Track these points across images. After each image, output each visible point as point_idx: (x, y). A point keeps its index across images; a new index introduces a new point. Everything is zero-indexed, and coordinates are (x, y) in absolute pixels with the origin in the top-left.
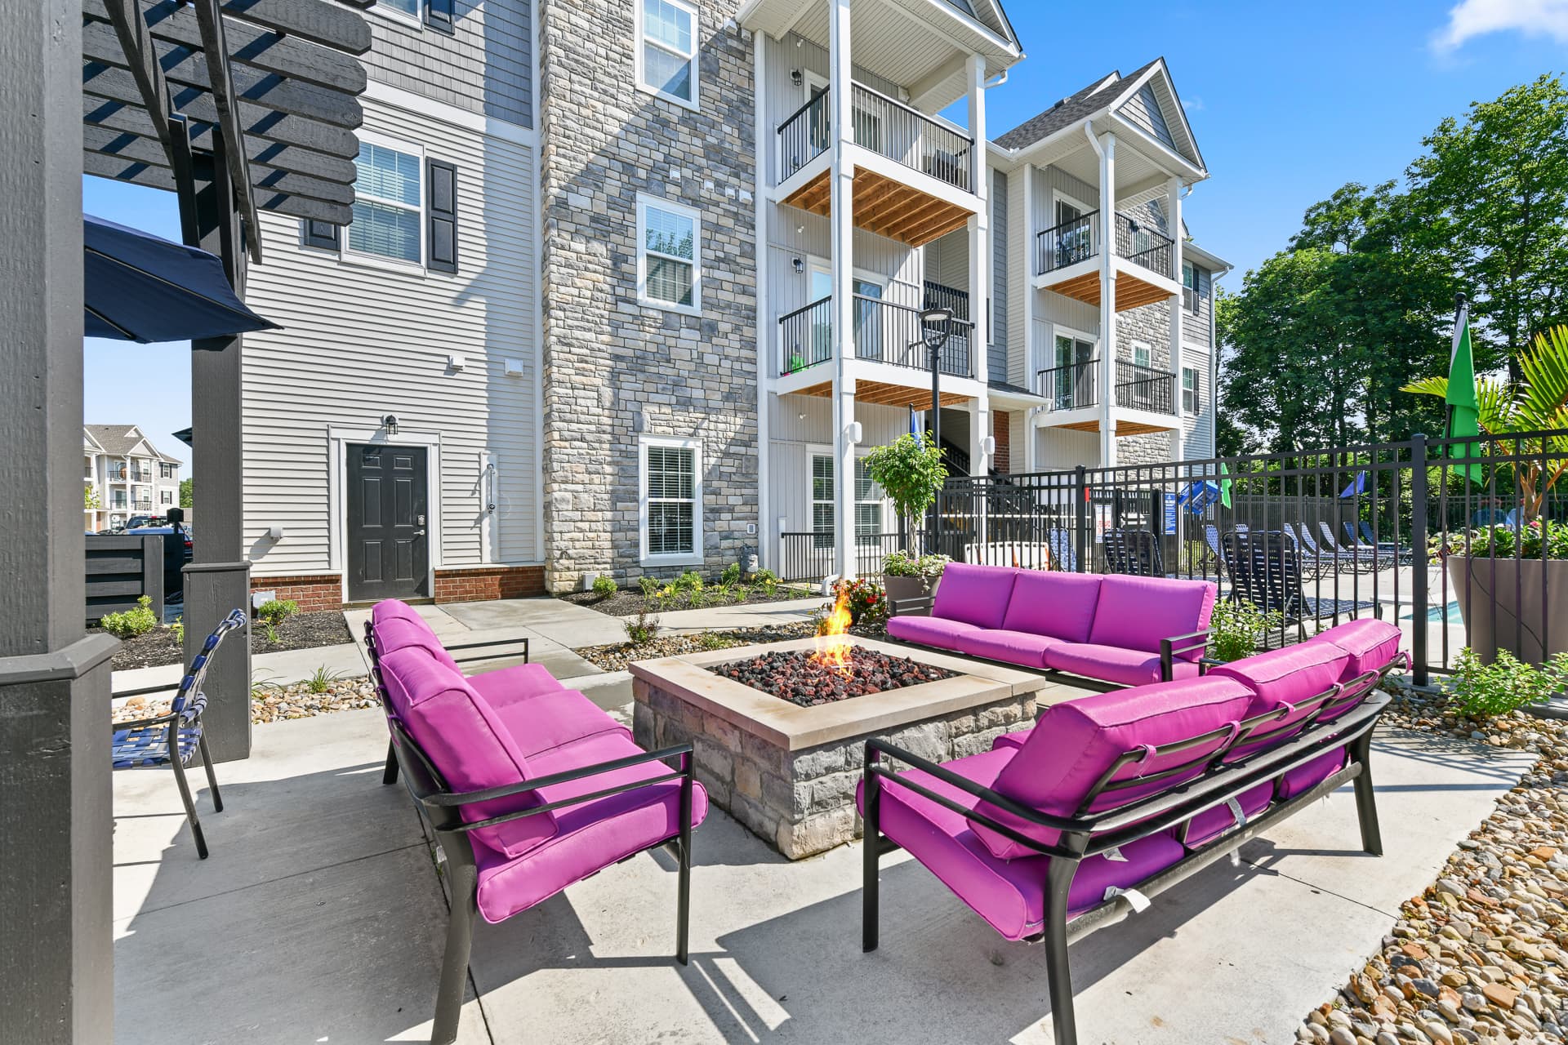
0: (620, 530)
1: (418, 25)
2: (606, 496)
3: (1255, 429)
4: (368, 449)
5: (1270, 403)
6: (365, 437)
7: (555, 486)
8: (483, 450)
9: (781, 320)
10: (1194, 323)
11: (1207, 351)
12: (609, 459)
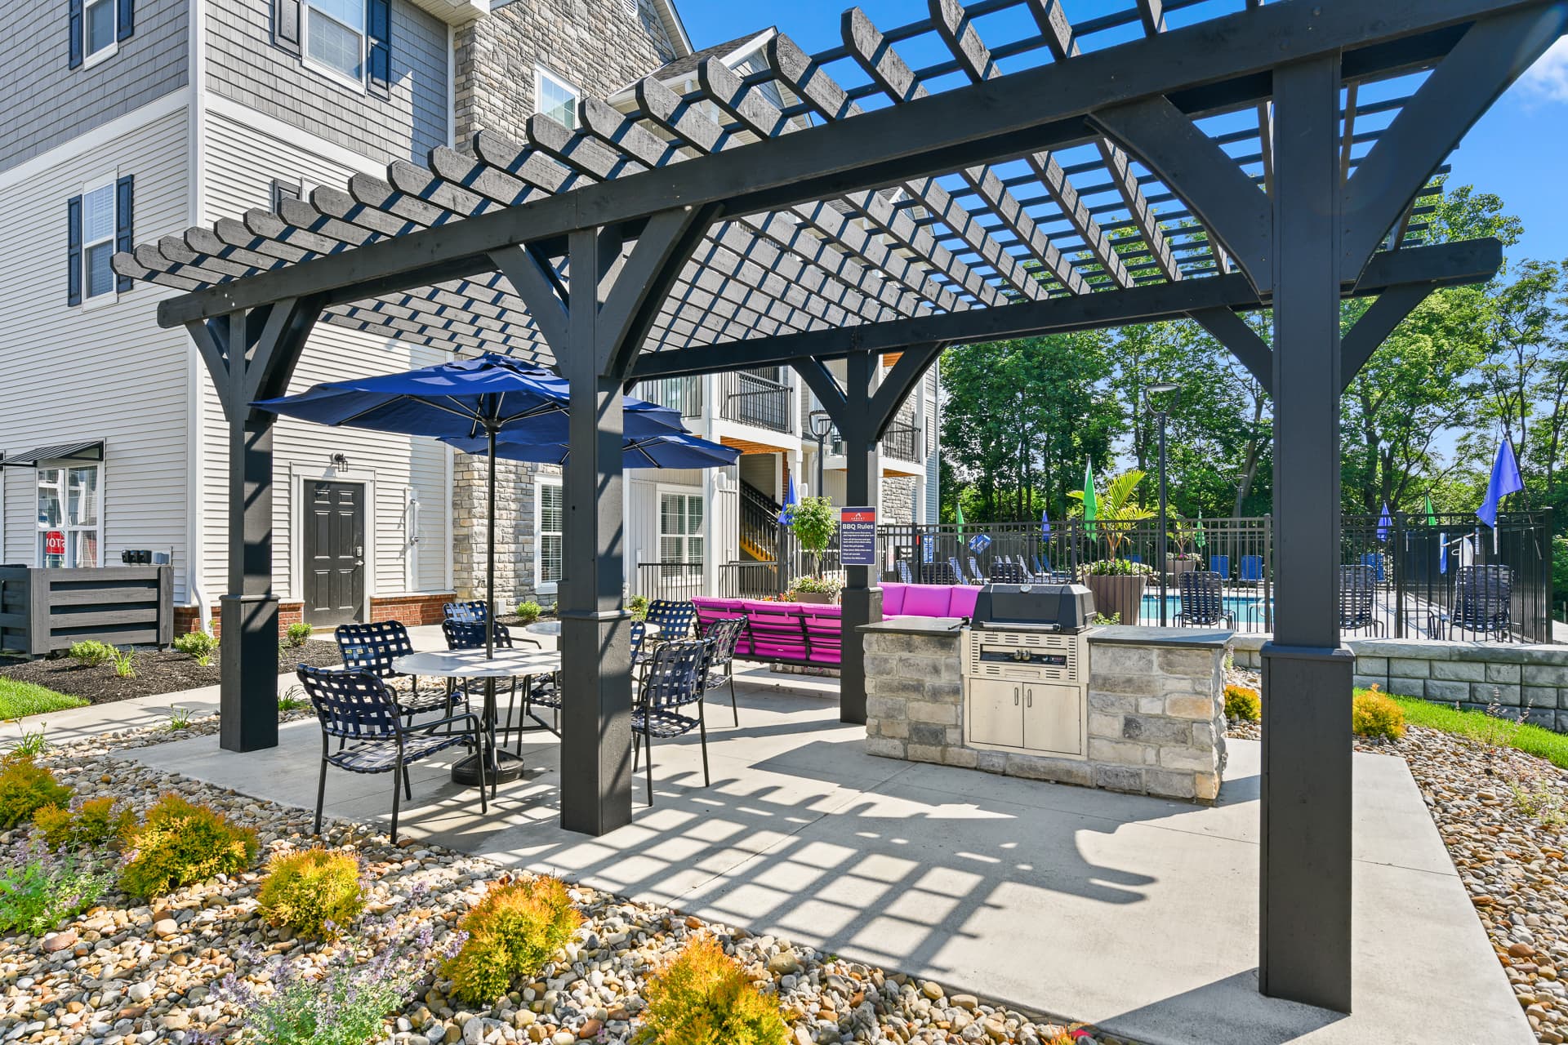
0: (521, 561)
1: (362, 91)
2: (511, 530)
3: (964, 468)
4: (320, 484)
5: (976, 446)
6: (318, 474)
7: (475, 521)
8: (406, 486)
11: (935, 399)
12: (513, 496)
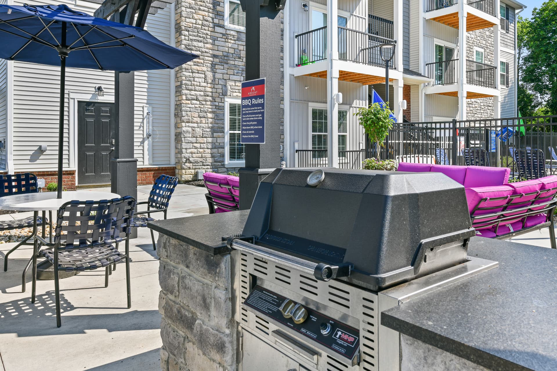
0: (215, 148)
2: (208, 130)
3: (538, 95)
4: (88, 104)
5: (546, 80)
6: (87, 98)
7: (183, 124)
8: (145, 105)
9: (297, 36)
10: (506, 37)
11: (513, 52)
12: (210, 110)
